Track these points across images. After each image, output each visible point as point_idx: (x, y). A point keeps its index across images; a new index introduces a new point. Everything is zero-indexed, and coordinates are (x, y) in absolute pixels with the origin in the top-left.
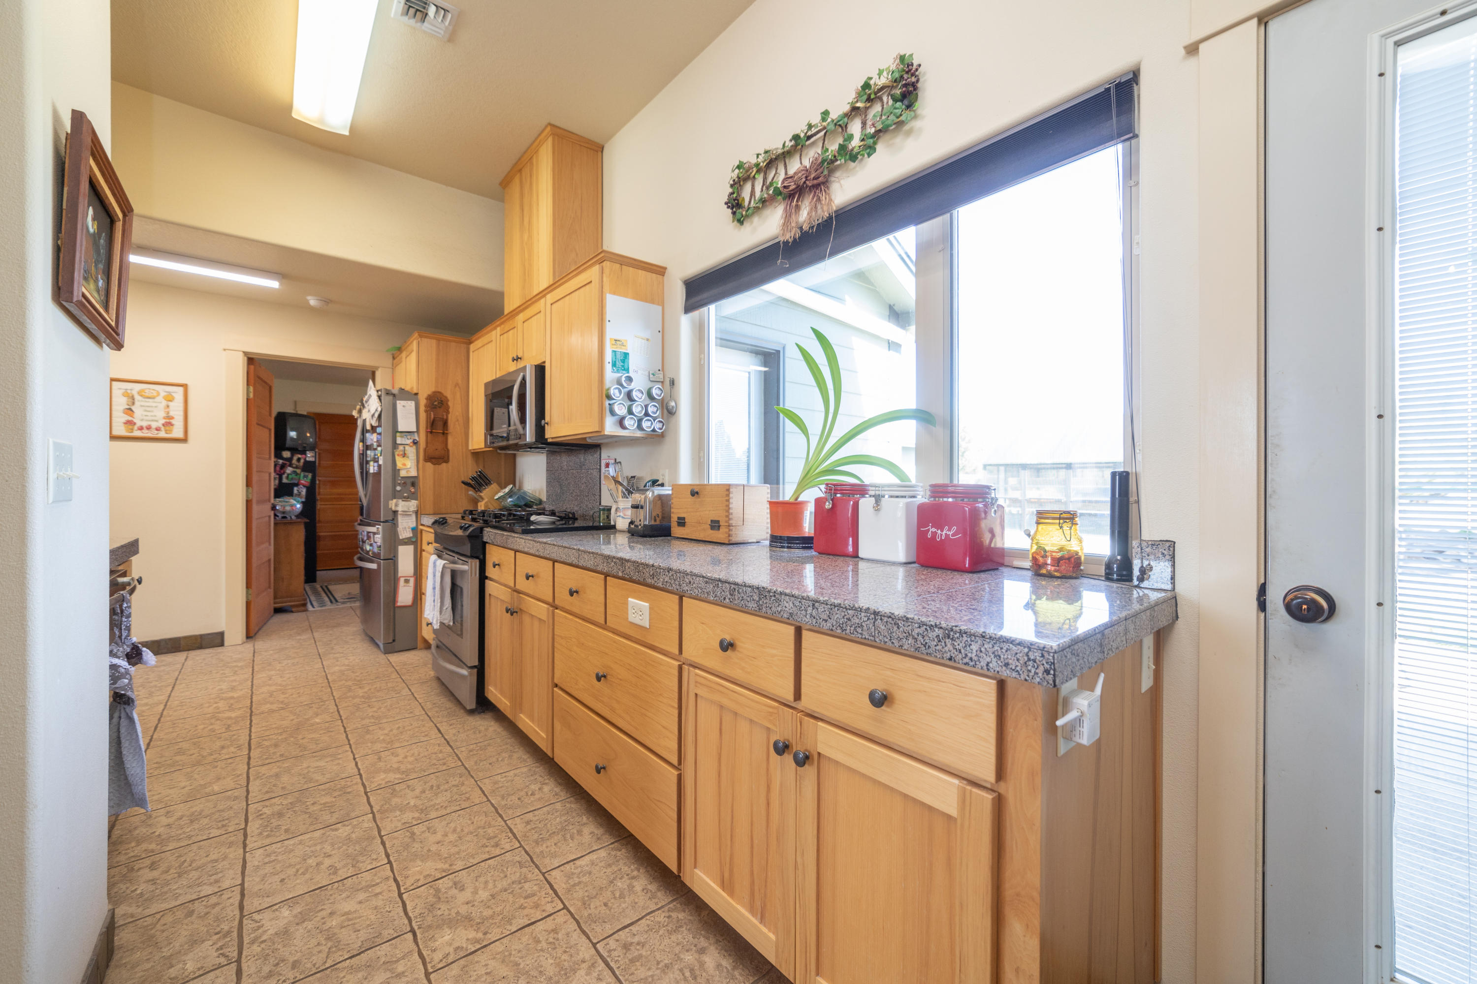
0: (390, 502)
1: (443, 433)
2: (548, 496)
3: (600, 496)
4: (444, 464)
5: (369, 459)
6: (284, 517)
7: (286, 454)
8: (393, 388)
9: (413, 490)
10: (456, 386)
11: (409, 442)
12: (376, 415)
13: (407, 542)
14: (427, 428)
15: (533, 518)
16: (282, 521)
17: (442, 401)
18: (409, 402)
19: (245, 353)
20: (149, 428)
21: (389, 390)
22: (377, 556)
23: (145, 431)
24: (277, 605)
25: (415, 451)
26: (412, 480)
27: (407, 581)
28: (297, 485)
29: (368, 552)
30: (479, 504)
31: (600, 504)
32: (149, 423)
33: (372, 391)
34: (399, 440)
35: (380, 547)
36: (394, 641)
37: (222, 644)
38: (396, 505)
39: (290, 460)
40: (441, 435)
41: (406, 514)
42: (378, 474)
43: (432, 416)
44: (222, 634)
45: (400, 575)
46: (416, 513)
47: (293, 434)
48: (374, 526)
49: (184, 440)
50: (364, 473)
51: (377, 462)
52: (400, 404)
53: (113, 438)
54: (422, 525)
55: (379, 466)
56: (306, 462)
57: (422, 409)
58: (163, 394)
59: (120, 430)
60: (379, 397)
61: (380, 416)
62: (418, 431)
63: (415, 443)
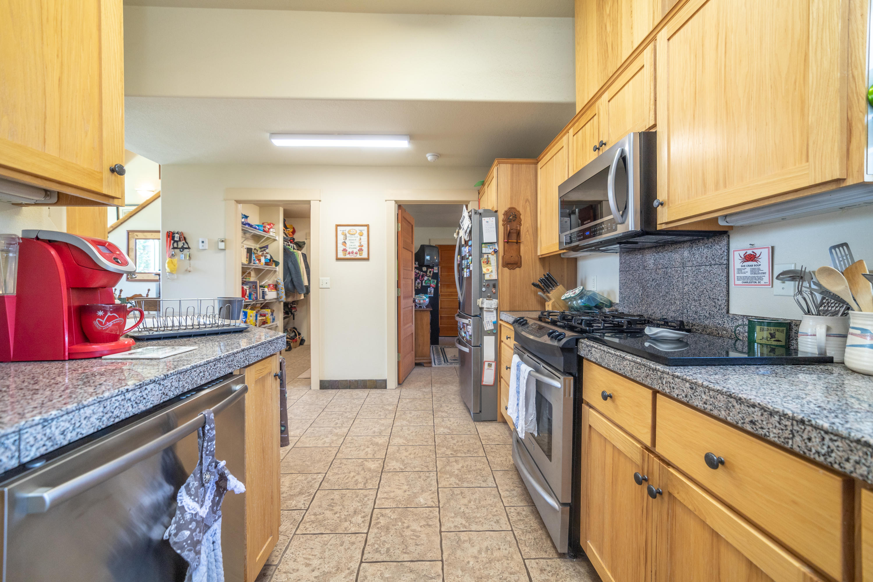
0: (478, 300)
1: (517, 243)
2: (622, 299)
3: (728, 301)
4: (518, 269)
5: (463, 267)
6: (420, 307)
7: (424, 269)
8: (479, 208)
9: (494, 291)
10: (526, 202)
11: (491, 251)
12: (468, 231)
13: (490, 333)
14: (504, 239)
15: (649, 331)
16: (418, 308)
17: (516, 215)
18: (491, 218)
19: (396, 202)
20: (352, 253)
21: (477, 211)
22: (469, 342)
23: (351, 255)
24: (416, 361)
25: (495, 258)
26: (493, 282)
27: (490, 365)
28: (429, 287)
29: (463, 338)
30: (547, 304)
31: (728, 312)
32: (353, 250)
33: (465, 214)
34: (484, 250)
35: (471, 336)
36: (480, 411)
37: (385, 388)
38: (482, 303)
39: (426, 272)
40: (515, 244)
41: (489, 310)
42: (469, 278)
43: (509, 228)
44: (385, 381)
45: (484, 360)
46: (497, 309)
47: (428, 258)
48: (467, 318)
49: (367, 259)
50: (461, 278)
51: (469, 268)
52: (485, 220)
53: (338, 259)
54: (501, 320)
55: (470, 272)
56: (433, 273)
57: (501, 223)
58: (358, 232)
59: (341, 255)
60: (470, 217)
61: (470, 232)
62: (497, 242)
63: (496, 252)
